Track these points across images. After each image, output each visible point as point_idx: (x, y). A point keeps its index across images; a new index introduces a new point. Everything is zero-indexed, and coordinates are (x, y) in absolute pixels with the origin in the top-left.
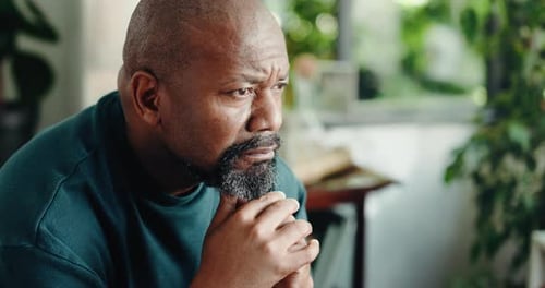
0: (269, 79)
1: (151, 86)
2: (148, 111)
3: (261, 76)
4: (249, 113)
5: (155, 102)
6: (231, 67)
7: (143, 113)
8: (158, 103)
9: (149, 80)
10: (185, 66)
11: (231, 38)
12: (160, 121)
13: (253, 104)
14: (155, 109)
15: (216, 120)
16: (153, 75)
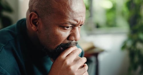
0: (78, 24)
1: (36, 18)
2: (34, 26)
3: (75, 23)
4: (69, 34)
5: (37, 24)
6: (66, 19)
7: (32, 26)
8: (38, 24)
9: (35, 16)
10: (49, 14)
11: (68, 8)
12: (38, 30)
13: (71, 31)
14: (36, 26)
15: (57, 35)
16: (37, 14)
